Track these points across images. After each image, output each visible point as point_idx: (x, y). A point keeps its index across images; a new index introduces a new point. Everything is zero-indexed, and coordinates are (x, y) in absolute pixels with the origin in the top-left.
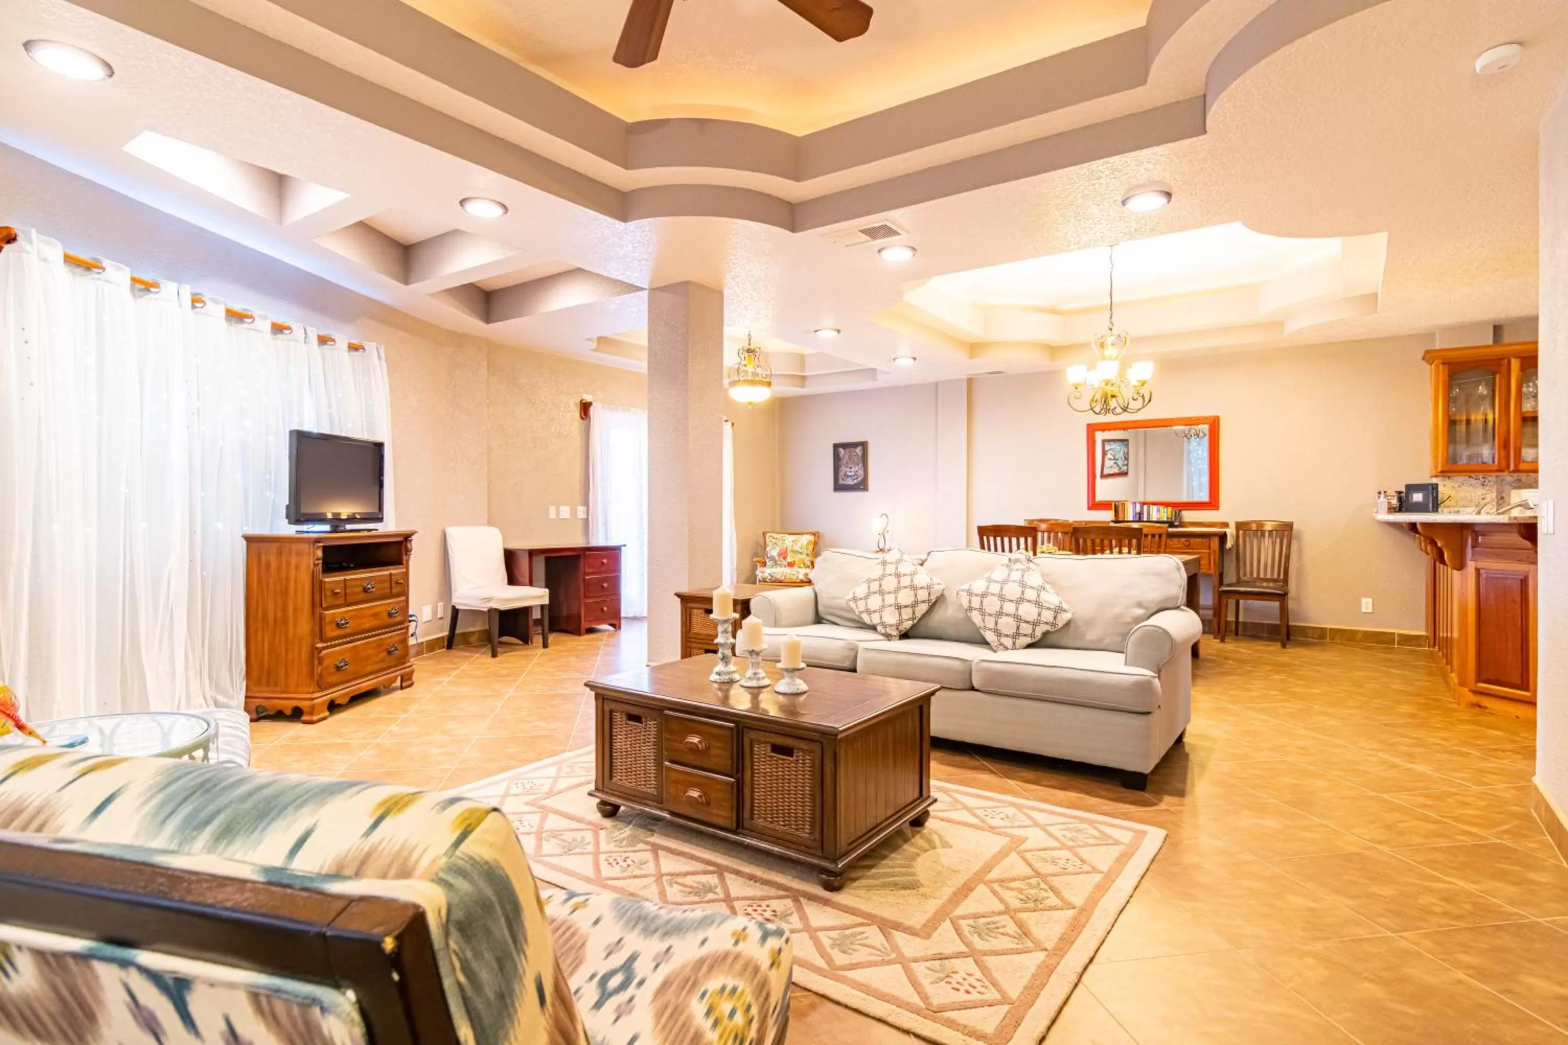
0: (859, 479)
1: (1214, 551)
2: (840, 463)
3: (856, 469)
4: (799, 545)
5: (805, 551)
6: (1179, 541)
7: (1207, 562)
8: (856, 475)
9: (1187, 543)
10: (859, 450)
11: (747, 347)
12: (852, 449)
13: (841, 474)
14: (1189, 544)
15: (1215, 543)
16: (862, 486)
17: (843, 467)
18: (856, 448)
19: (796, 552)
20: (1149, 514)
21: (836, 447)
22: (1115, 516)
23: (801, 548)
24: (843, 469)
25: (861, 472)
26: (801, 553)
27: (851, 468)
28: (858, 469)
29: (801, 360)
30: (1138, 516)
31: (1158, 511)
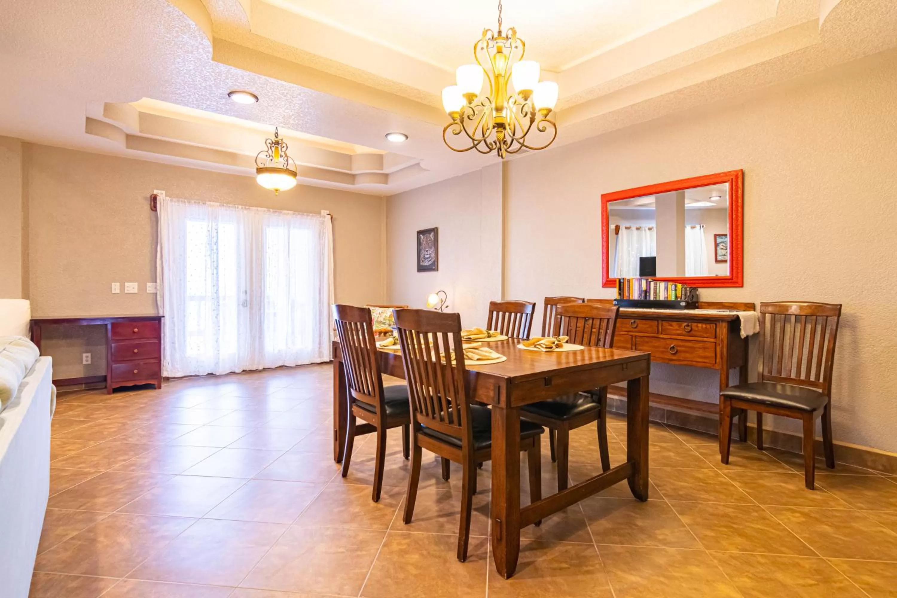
0: (432, 260)
1: (722, 341)
2: (421, 247)
3: (430, 252)
4: (383, 316)
5: (388, 322)
6: (680, 326)
7: (714, 355)
8: (430, 257)
9: (689, 328)
10: (432, 235)
11: (274, 139)
12: (428, 235)
13: (422, 256)
14: (691, 330)
15: (723, 330)
16: (433, 267)
17: (423, 251)
18: (430, 234)
19: (381, 322)
20: (655, 292)
21: (419, 233)
22: (620, 294)
23: (384, 319)
24: (423, 252)
25: (433, 255)
26: (384, 324)
27: (427, 251)
28: (431, 251)
29: (379, 159)
30: (643, 295)
31: (666, 288)
